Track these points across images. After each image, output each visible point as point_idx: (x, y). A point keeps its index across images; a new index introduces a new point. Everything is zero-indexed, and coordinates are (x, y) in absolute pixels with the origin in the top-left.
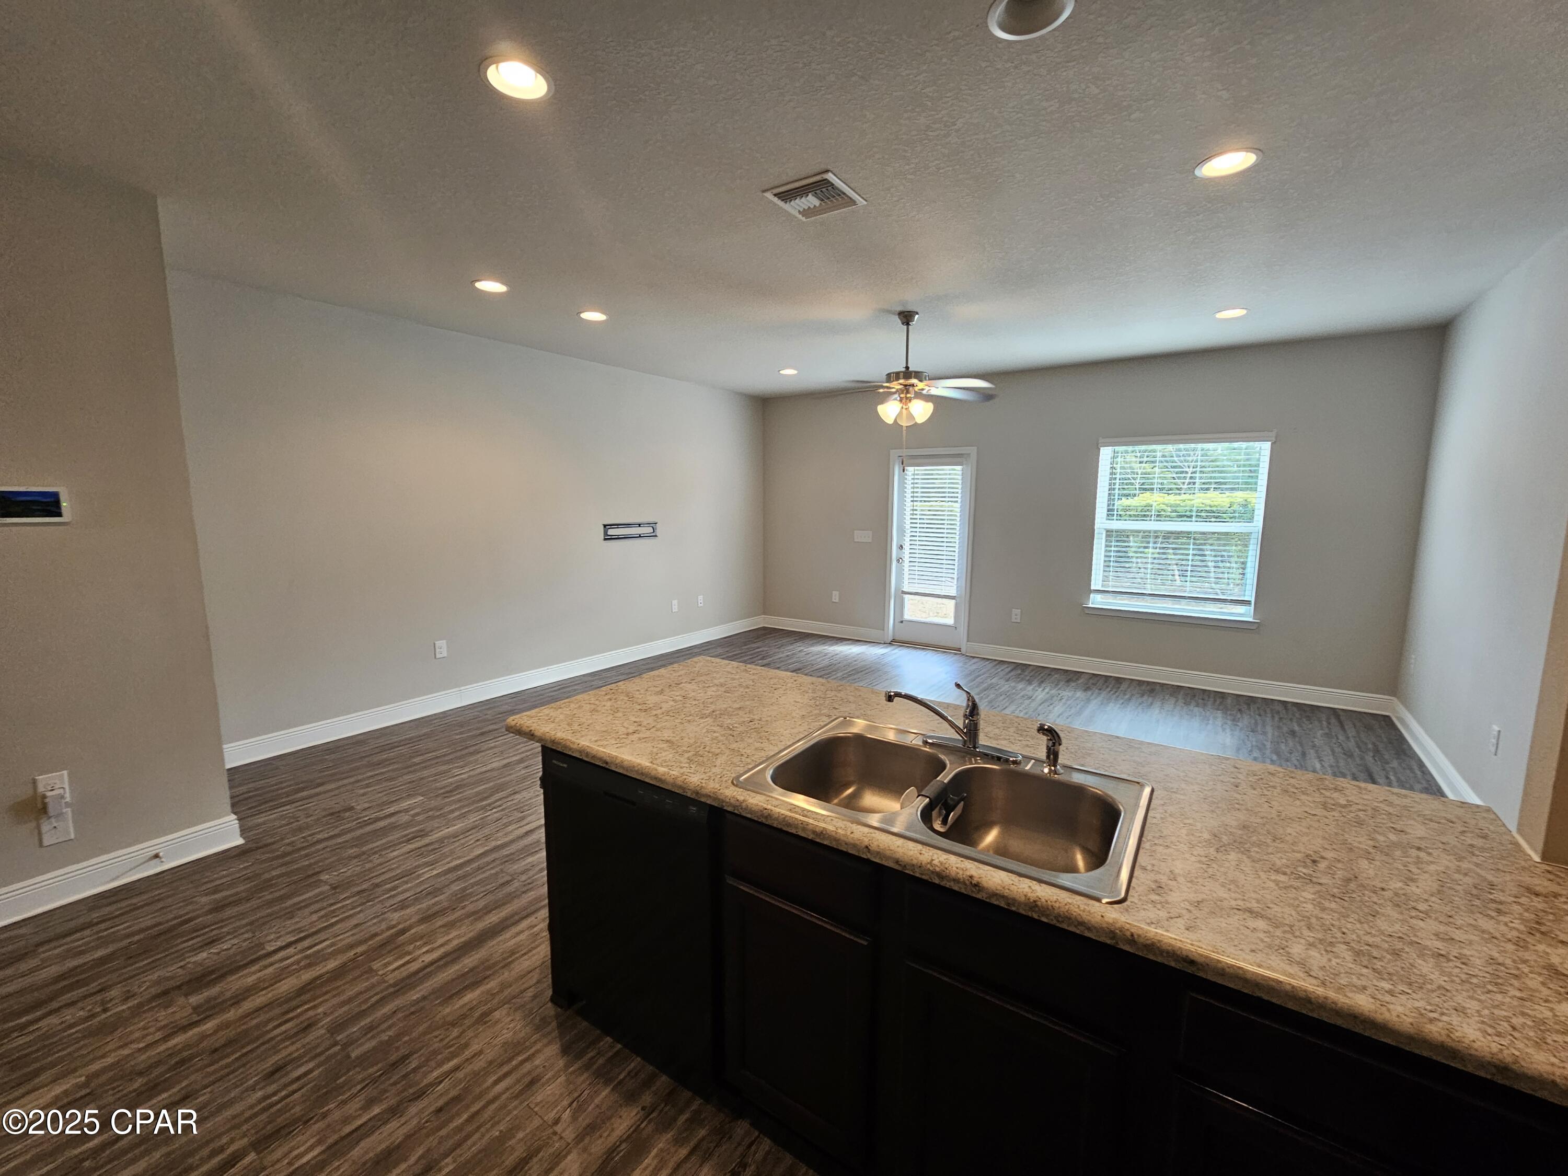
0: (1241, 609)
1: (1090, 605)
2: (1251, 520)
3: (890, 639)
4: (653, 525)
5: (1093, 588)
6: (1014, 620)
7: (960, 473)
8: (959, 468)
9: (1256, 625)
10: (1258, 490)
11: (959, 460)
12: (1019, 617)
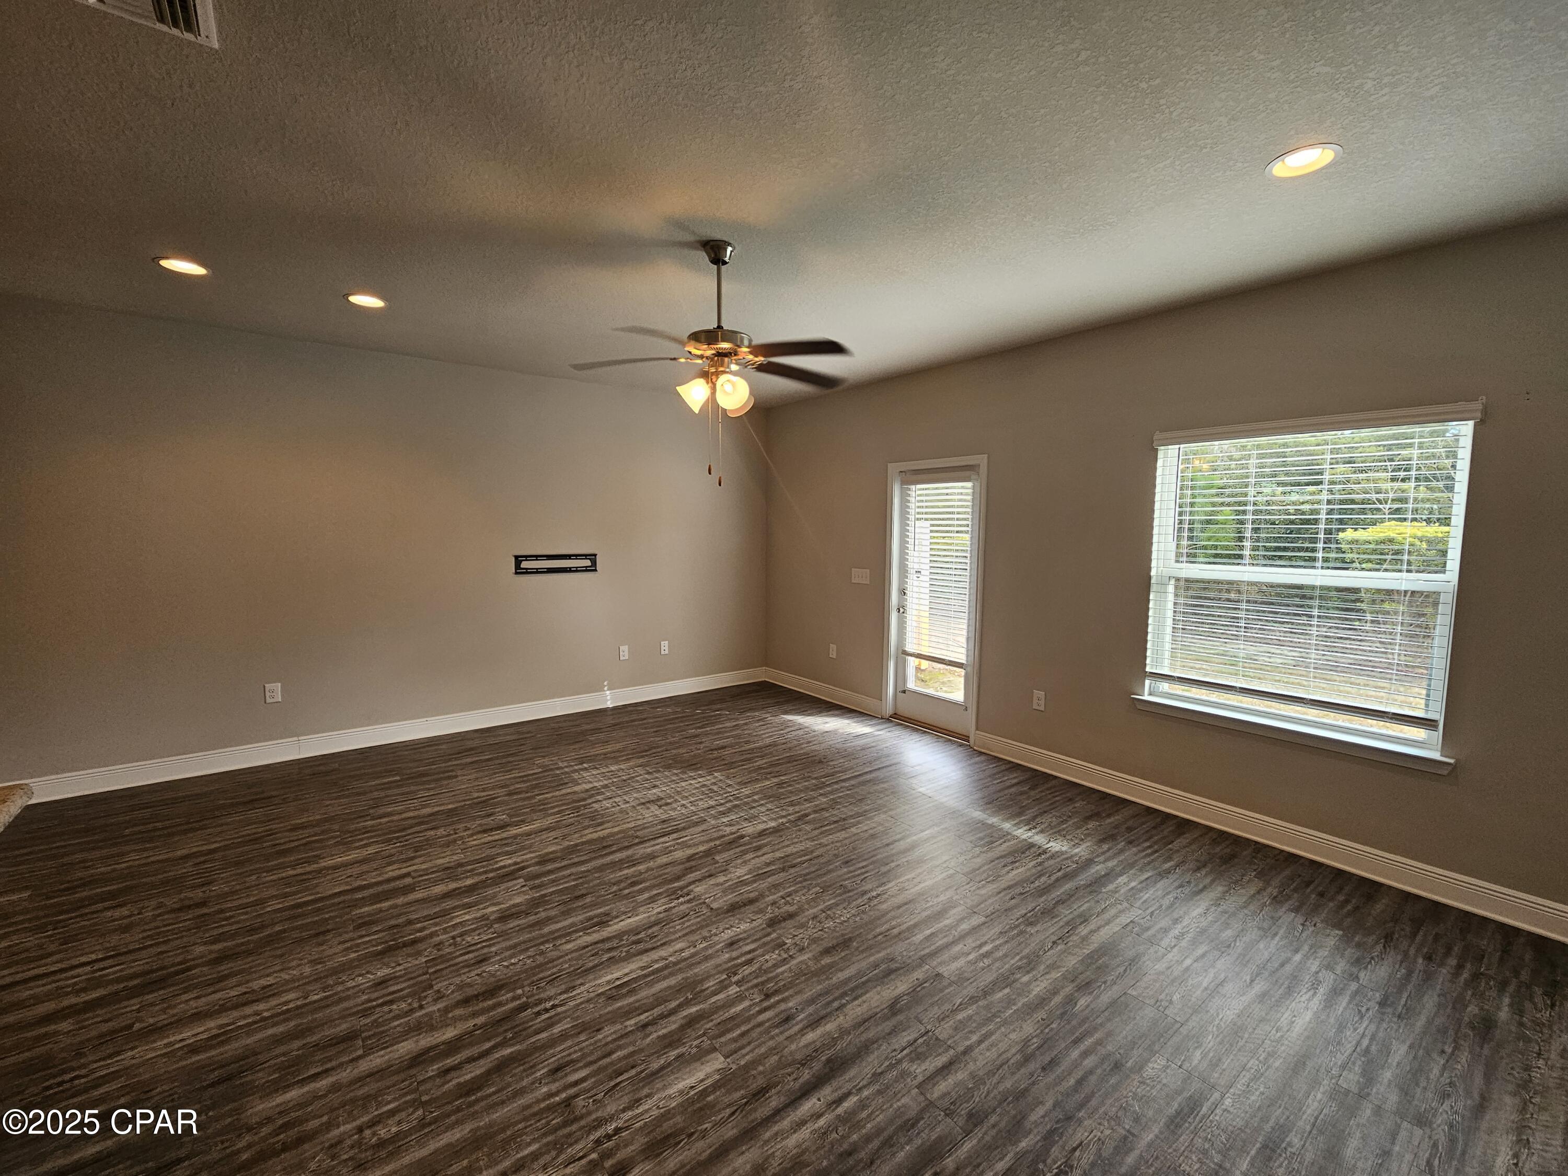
0: (1419, 733)
1: (1146, 697)
2: (1442, 569)
3: (889, 710)
4: (592, 557)
5: (1148, 669)
6: (1035, 707)
7: (970, 491)
8: (969, 484)
9: (1450, 768)
10: (1452, 524)
11: (967, 473)
12: (1042, 702)
